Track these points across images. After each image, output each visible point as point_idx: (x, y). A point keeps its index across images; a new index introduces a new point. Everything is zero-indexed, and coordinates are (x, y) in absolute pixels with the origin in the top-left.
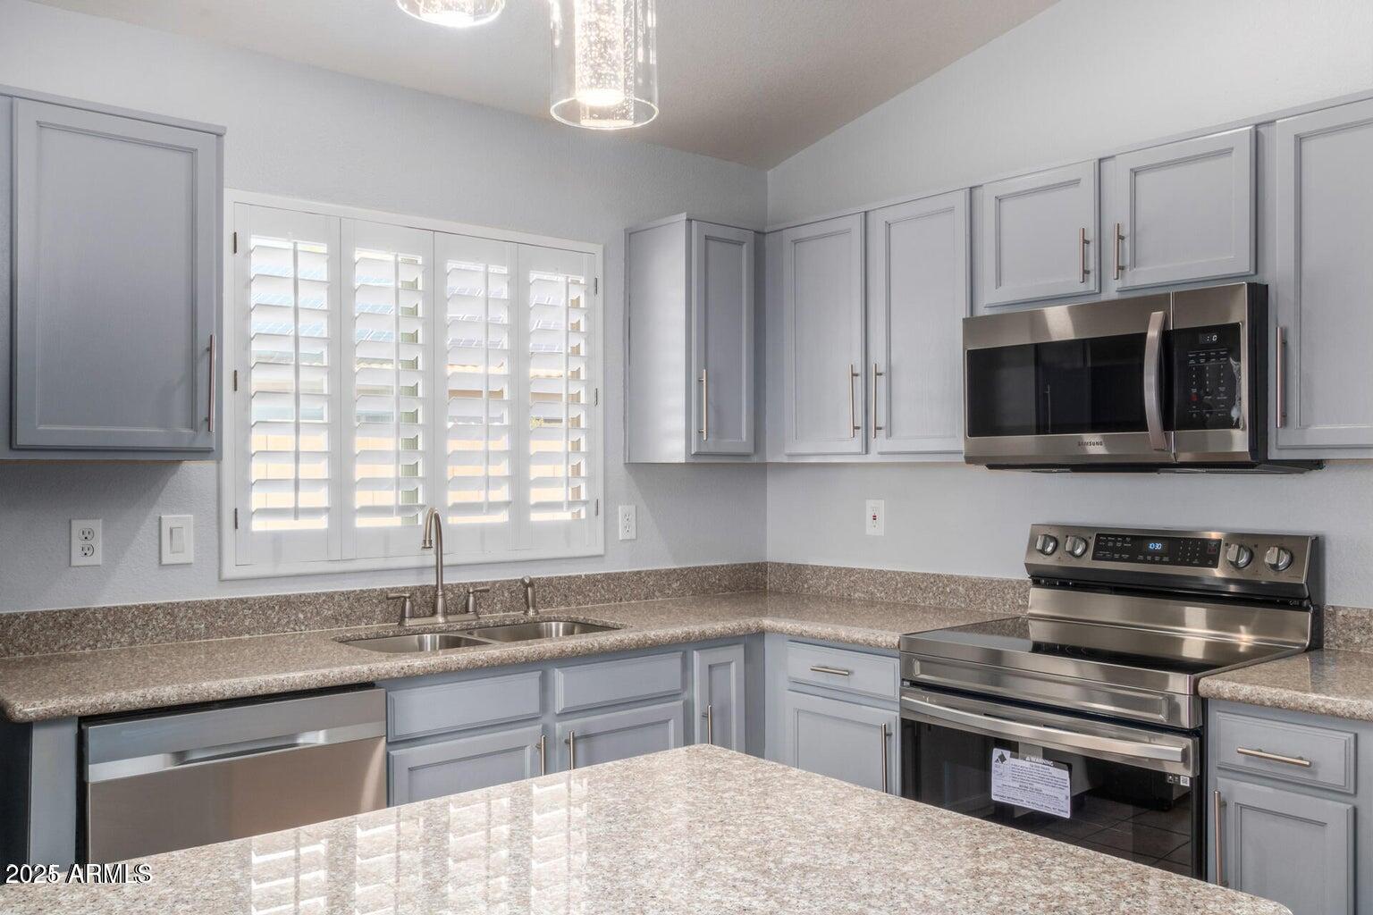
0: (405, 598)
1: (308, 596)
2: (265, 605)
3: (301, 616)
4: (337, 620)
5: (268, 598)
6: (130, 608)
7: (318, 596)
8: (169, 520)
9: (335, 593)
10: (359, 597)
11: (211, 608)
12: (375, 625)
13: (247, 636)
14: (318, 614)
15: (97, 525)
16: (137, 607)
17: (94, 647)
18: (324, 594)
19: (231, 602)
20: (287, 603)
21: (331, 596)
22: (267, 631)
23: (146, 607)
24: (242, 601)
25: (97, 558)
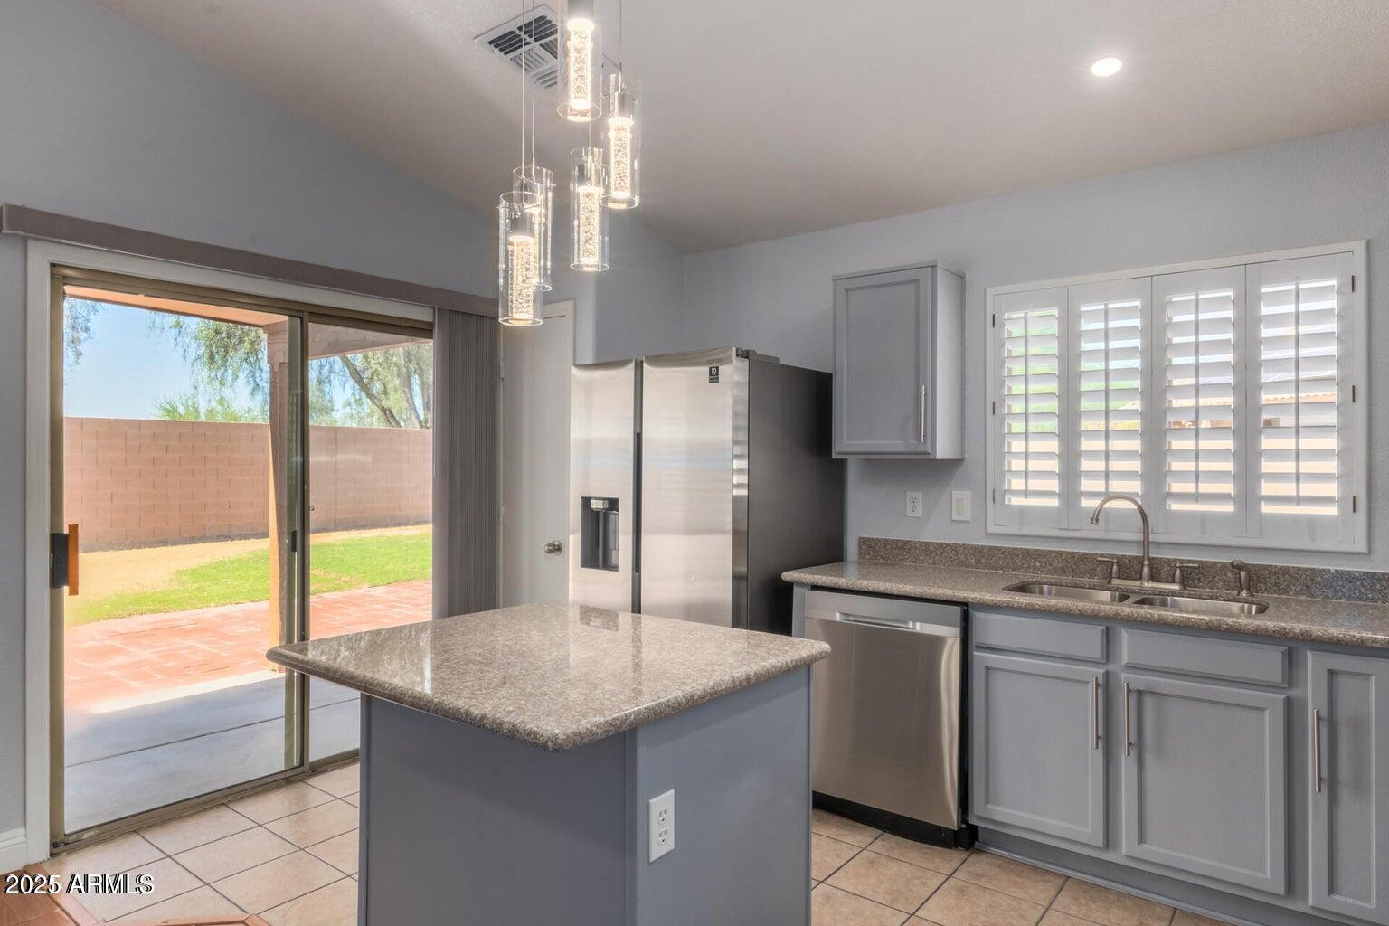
0: (1113, 562)
1: (1043, 551)
2: (1013, 553)
3: (1038, 564)
4: (1065, 571)
5: (1014, 549)
6: (933, 543)
7: (1050, 552)
8: (956, 494)
9: (1064, 552)
10: (1083, 558)
11: (978, 551)
12: (1096, 579)
13: (1001, 572)
14: (1050, 565)
15: (919, 495)
16: (937, 544)
17: (915, 562)
18: (1055, 551)
19: (991, 548)
20: (1027, 554)
21: (1060, 554)
22: (1014, 570)
23: (942, 544)
24: (997, 548)
25: (919, 513)
